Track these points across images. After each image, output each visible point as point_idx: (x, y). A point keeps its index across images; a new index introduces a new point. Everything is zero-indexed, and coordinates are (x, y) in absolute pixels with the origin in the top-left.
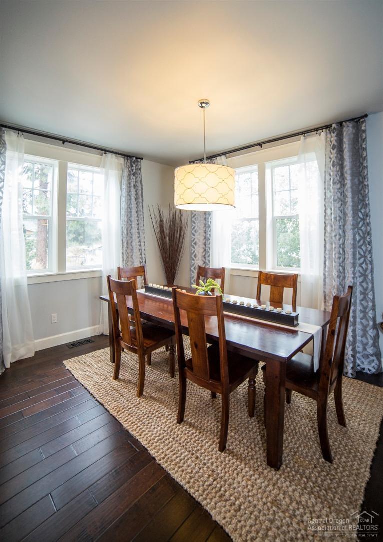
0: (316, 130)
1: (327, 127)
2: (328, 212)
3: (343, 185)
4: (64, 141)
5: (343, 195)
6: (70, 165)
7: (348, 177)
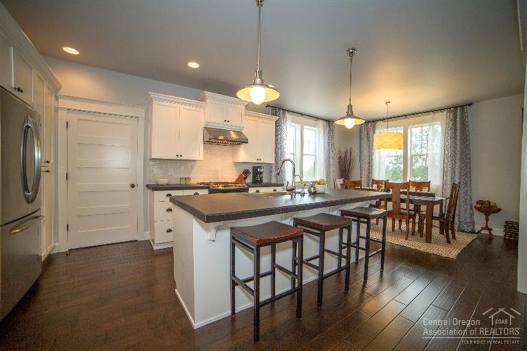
0: (441, 110)
1: (448, 108)
2: (447, 152)
3: (456, 139)
4: (302, 115)
5: (455, 143)
6: (305, 127)
7: (458, 134)
